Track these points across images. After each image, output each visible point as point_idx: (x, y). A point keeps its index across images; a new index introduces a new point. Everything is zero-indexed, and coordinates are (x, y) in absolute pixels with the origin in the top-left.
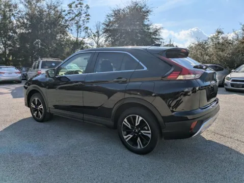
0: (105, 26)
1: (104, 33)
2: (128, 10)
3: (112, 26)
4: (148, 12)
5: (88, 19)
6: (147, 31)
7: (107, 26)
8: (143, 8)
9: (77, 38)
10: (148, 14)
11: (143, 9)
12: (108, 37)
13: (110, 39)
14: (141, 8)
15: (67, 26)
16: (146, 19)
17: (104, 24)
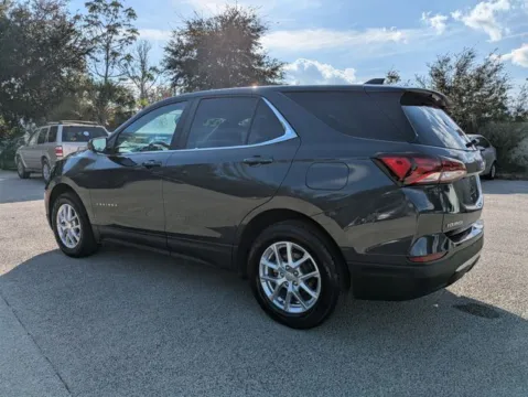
0: (169, 55)
1: (169, 68)
2: (219, 24)
3: (184, 55)
4: (259, 30)
5: (132, 38)
6: (257, 67)
7: (175, 53)
8: (249, 21)
9: (106, 77)
10: (259, 34)
11: (250, 24)
12: (177, 77)
13: (181, 81)
14: (246, 22)
15: (88, 52)
16: (256, 44)
17: (167, 49)
